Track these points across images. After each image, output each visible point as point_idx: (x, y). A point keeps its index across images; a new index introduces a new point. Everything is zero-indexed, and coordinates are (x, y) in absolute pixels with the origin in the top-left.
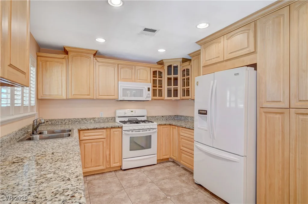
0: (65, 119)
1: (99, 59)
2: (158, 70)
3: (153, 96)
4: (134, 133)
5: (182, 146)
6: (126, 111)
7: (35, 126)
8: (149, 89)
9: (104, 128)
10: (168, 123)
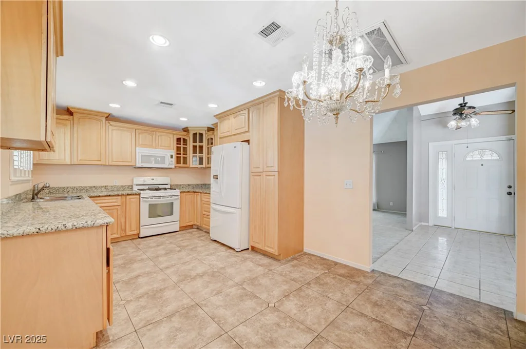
0: (68, 188)
1: (112, 123)
2: (182, 137)
3: (177, 163)
4: (154, 199)
5: (205, 211)
6: (146, 178)
7: (36, 191)
8: (172, 157)
9: (118, 195)
10: (192, 190)
